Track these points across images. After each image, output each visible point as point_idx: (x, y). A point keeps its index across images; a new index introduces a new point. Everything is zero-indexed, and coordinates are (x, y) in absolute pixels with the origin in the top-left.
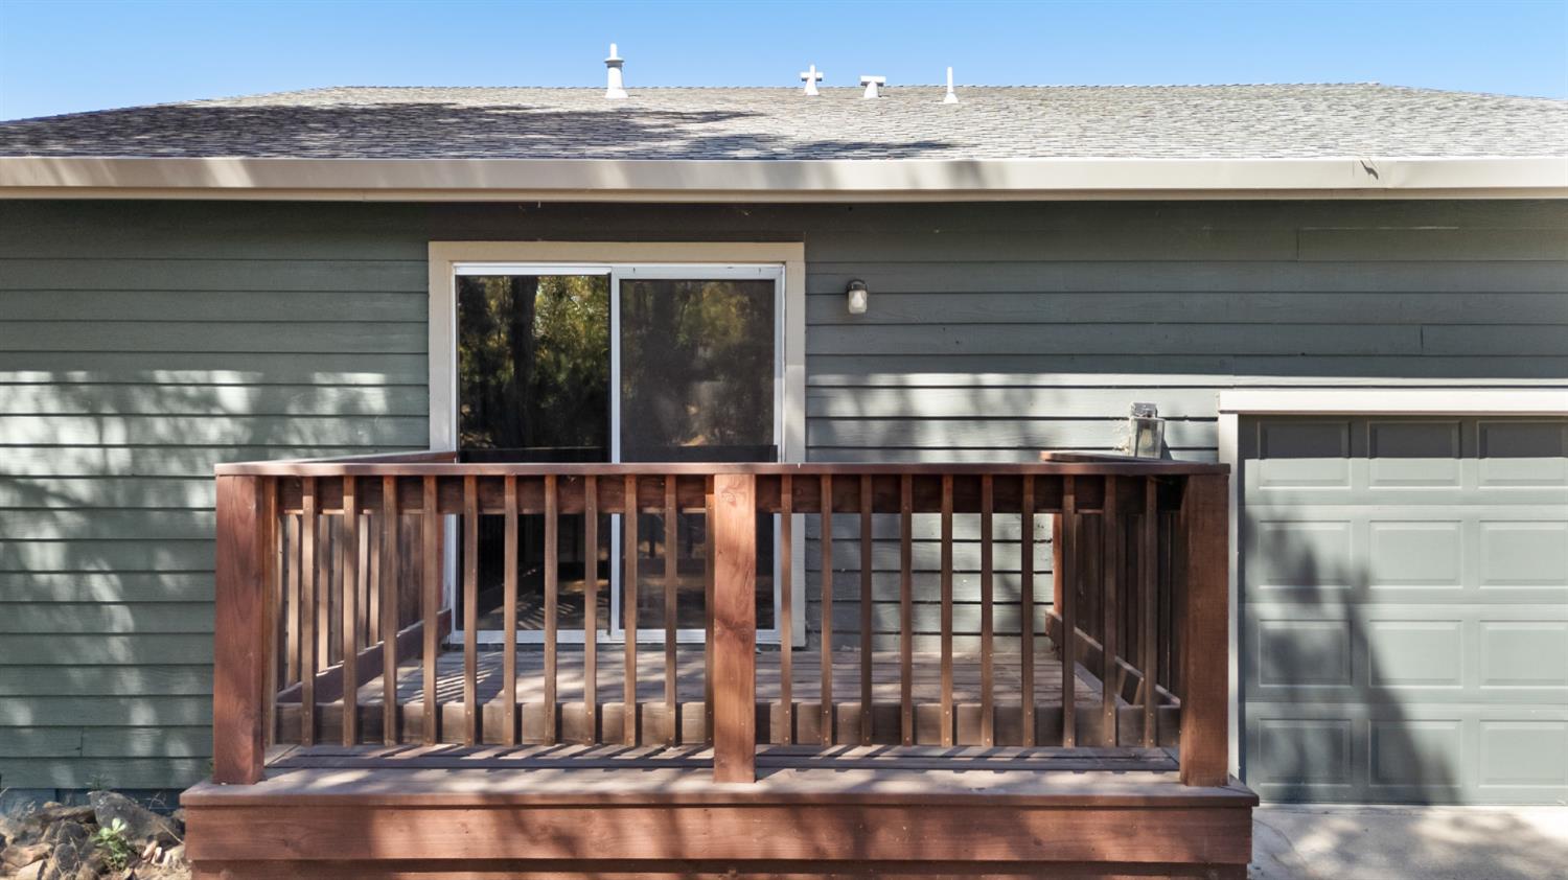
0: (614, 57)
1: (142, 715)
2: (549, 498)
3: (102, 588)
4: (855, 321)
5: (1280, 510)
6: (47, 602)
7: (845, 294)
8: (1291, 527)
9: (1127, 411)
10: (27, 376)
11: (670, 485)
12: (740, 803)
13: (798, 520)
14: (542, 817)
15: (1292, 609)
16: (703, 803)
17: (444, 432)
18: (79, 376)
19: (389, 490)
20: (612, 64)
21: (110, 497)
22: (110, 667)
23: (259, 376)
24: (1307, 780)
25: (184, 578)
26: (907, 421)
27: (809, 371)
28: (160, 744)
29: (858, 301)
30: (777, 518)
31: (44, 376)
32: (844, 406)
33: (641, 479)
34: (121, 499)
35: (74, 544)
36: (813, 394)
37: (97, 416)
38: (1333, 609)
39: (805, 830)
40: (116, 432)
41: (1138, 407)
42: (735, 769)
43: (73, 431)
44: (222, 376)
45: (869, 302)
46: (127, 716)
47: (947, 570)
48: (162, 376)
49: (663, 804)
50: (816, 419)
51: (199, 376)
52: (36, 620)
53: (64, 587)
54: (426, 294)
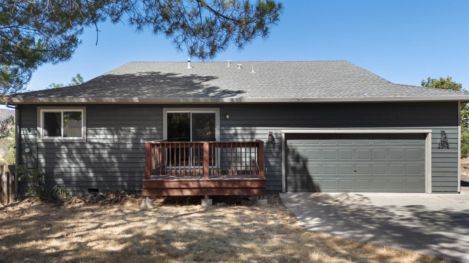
0: (189, 60)
1: (120, 179)
2: (184, 146)
3: (114, 160)
4: (227, 119)
5: (294, 148)
6: (106, 162)
7: (226, 115)
8: (296, 150)
9: (268, 133)
10: (103, 128)
11: (199, 144)
12: (207, 181)
13: (219, 148)
14: (184, 182)
15: (295, 163)
16: (203, 181)
17: (165, 137)
18: (112, 128)
19: (165, 145)
20: (189, 61)
21: (115, 146)
22: (115, 172)
23: (136, 128)
24: (297, 189)
25: (126, 159)
26: (236, 134)
27: (220, 127)
28: (123, 183)
29: (228, 116)
30: (216, 148)
31: (106, 128)
32: (226, 132)
33: (195, 144)
34: (117, 147)
35: (109, 153)
36: (221, 130)
37: (113, 134)
38: (301, 163)
39: (215, 184)
40: (116, 137)
41: (269, 132)
42: (207, 177)
43: (109, 137)
44: (132, 128)
45: (229, 117)
46: (118, 179)
47: (241, 157)
48: (123, 128)
49: (198, 181)
50: (222, 134)
51: (128, 128)
52: (104, 165)
53: (108, 160)
54: (163, 116)
